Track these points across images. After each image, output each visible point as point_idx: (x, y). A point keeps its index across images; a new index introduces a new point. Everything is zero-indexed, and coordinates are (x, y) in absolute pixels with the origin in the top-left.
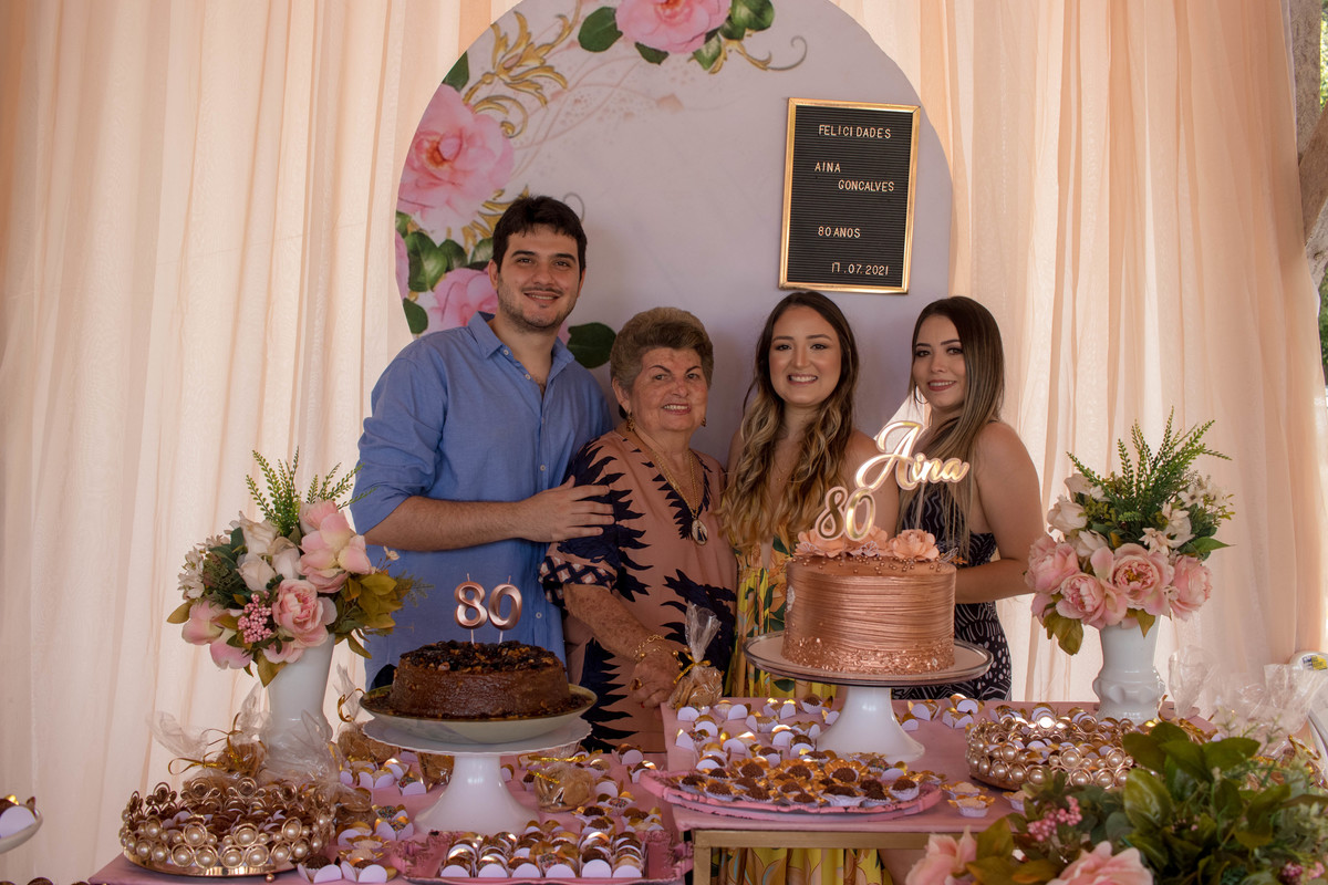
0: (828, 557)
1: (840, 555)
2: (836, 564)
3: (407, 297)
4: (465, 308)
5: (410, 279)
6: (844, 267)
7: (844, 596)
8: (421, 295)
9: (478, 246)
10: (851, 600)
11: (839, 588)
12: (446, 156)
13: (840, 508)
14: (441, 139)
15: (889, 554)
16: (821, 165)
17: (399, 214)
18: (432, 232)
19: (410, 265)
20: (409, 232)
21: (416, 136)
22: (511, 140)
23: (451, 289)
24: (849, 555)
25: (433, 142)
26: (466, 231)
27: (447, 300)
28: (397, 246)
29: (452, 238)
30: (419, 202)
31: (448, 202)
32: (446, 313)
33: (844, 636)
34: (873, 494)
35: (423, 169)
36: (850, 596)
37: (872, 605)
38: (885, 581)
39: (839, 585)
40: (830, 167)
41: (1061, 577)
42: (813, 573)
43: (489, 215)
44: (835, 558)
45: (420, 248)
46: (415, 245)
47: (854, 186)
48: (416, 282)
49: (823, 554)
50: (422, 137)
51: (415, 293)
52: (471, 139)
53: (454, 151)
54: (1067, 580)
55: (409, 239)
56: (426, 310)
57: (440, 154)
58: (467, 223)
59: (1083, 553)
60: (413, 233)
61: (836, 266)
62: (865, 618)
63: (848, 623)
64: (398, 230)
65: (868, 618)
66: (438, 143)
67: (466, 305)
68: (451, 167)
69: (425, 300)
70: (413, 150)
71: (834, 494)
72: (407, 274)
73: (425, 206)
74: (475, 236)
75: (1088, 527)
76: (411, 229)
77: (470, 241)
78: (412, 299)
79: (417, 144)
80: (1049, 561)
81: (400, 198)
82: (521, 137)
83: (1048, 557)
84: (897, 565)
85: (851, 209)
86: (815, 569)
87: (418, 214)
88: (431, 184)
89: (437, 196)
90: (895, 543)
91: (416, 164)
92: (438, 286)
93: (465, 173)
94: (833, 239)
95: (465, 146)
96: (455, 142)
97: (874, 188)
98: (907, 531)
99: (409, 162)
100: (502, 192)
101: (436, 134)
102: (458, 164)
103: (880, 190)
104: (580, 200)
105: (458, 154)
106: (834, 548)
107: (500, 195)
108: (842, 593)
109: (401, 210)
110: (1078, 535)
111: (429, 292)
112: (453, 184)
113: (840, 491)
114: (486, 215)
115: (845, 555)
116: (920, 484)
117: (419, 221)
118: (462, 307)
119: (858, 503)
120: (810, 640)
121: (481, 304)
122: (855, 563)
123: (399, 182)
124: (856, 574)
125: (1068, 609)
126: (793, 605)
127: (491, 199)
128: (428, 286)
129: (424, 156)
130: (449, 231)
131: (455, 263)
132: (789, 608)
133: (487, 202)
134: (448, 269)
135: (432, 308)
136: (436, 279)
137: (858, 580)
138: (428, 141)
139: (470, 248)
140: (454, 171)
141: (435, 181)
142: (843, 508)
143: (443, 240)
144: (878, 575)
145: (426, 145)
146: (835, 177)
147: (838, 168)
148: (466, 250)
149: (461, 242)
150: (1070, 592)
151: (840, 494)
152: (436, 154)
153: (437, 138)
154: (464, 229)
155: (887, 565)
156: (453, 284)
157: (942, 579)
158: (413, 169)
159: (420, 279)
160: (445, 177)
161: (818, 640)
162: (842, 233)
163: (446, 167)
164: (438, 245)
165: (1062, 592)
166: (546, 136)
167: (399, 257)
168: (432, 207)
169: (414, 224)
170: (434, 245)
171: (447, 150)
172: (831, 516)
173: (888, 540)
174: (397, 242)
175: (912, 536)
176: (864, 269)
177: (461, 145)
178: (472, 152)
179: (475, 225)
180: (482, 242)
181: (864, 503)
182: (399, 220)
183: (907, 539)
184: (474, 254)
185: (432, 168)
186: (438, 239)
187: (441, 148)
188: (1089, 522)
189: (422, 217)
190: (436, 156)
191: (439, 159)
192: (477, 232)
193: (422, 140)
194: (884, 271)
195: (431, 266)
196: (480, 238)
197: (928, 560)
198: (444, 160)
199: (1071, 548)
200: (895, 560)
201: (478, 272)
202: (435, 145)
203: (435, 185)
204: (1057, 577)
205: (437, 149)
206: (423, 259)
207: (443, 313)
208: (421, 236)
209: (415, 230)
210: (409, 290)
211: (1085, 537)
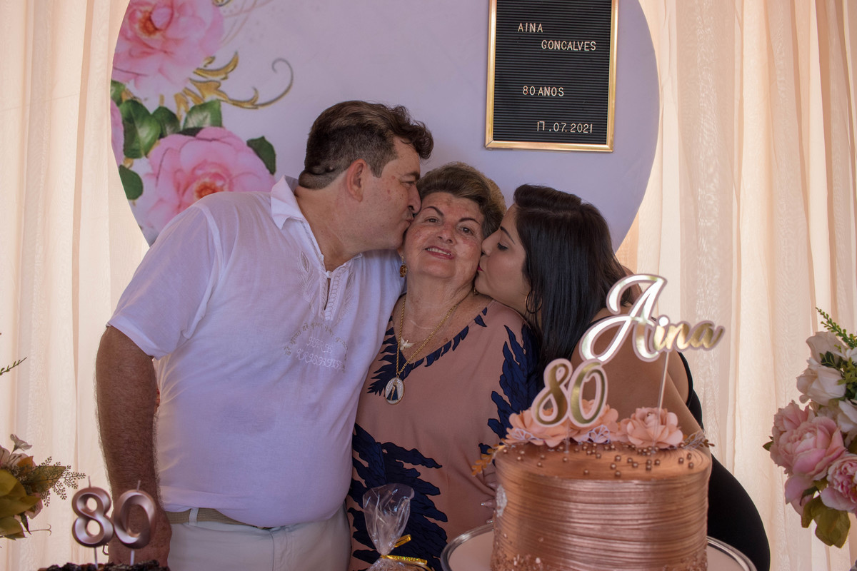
0: (546, 446)
1: (562, 443)
2: (559, 457)
3: (122, 164)
4: (178, 174)
5: (124, 146)
6: (549, 125)
7: (572, 505)
8: (136, 161)
9: (190, 113)
10: (581, 511)
11: (564, 496)
12: (158, 25)
13: (562, 387)
14: (154, 9)
15: (622, 440)
16: (524, 26)
17: (114, 83)
18: (146, 99)
19: (125, 132)
20: (124, 101)
21: (130, 7)
22: (221, 9)
23: (164, 154)
24: (572, 440)
25: (145, 12)
26: (179, 99)
27: (161, 165)
28: (112, 114)
29: (165, 105)
30: (133, 70)
31: (160, 71)
32: (160, 178)
33: (572, 557)
34: (605, 366)
35: (136, 39)
36: (580, 506)
37: (608, 517)
38: (626, 485)
39: (565, 491)
40: (532, 28)
41: (825, 459)
42: (530, 474)
43: (201, 82)
44: (556, 448)
45: (134, 115)
46: (129, 114)
47: (557, 46)
48: (130, 147)
49: (539, 443)
50: (135, 7)
51: (130, 160)
52: (181, 8)
53: (166, 20)
54: (837, 464)
55: (124, 107)
56: (141, 175)
57: (152, 23)
58: (179, 90)
59: (846, 427)
60: (128, 101)
61: (541, 125)
62: (600, 534)
63: (576, 540)
64: (113, 98)
65: (605, 534)
66: (151, 13)
67: (179, 170)
68: (164, 37)
69: (140, 166)
70: (127, 21)
71: (555, 368)
72: (122, 141)
73: (138, 75)
74: (187, 103)
75: (849, 396)
76: (125, 98)
77: (183, 108)
78: (127, 166)
79: (130, 15)
80: (809, 440)
81: (115, 68)
82: (230, 5)
83: (808, 435)
84: (636, 458)
85: (555, 67)
86: (533, 465)
87: (132, 82)
88: (144, 53)
89: (151, 63)
90: (630, 426)
91: (130, 34)
92: (152, 152)
93: (177, 41)
94: (538, 98)
95: (176, 15)
96: (166, 11)
97: (577, 47)
98: (644, 410)
99: (123, 32)
100: (212, 59)
101: (148, 4)
102: (171, 33)
103: (583, 50)
104: (289, 64)
105: (169, 23)
106: (555, 434)
107: (210, 63)
108: (569, 501)
109: (116, 79)
110: (837, 406)
111: (144, 158)
112: (165, 52)
113: (564, 366)
114: (197, 82)
115: (568, 443)
116: (663, 354)
117: (133, 89)
118: (176, 172)
119: (586, 380)
120: (528, 557)
121: (194, 169)
122: (581, 456)
123: (113, 52)
124: (586, 477)
125: (834, 498)
126: (505, 510)
127: (201, 66)
128: (143, 153)
129: (137, 26)
130: (162, 98)
131: (168, 129)
132: (500, 513)
133: (198, 69)
134: (162, 136)
135: (147, 174)
136: (150, 145)
137: (588, 486)
138: (141, 11)
139: (182, 114)
140: (166, 39)
141: (147, 50)
142: (566, 386)
143: (156, 107)
144: (617, 477)
145: (139, 15)
146: (537, 38)
147: (540, 28)
148: (178, 117)
149: (174, 109)
150: (840, 479)
151: (563, 369)
152: (148, 24)
153: (148, 8)
154: (176, 96)
155: (624, 458)
156: (167, 150)
157: (695, 478)
158: (127, 39)
159: (135, 146)
160: (157, 46)
161: (538, 560)
162: (547, 92)
163: (158, 36)
164: (151, 112)
165: (829, 478)
166: (255, 3)
167: (114, 124)
168: (145, 75)
169: (128, 93)
170: (147, 112)
171: (159, 20)
172: (551, 397)
173: (618, 421)
174: (112, 110)
175: (651, 417)
176: (568, 127)
177: (172, 15)
178: (183, 21)
179: (187, 92)
180: (194, 108)
181: (593, 379)
182: (114, 88)
183: (643, 419)
184: (186, 120)
185: (144, 37)
186: (151, 107)
187: (154, 18)
188: (848, 390)
189: (136, 84)
190: (149, 25)
191: (151, 29)
192: (189, 99)
193: (135, 10)
194: (589, 129)
195: (145, 133)
196: (191, 105)
197: (671, 446)
198: (156, 29)
199: (832, 422)
200: (631, 448)
201: (191, 138)
202: (147, 15)
203: (149, 54)
204: (821, 459)
205: (149, 19)
206: (137, 125)
207: (157, 178)
208: (135, 104)
209: (129, 98)
210: (124, 156)
211: (845, 407)
